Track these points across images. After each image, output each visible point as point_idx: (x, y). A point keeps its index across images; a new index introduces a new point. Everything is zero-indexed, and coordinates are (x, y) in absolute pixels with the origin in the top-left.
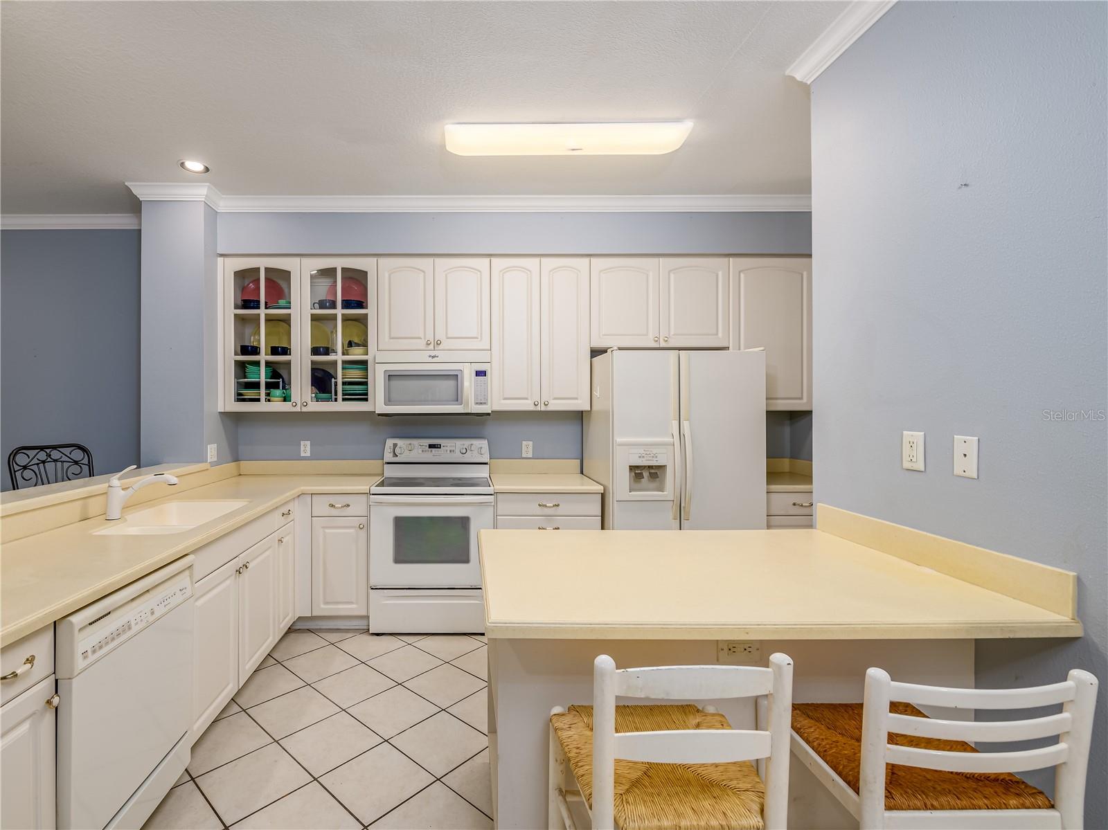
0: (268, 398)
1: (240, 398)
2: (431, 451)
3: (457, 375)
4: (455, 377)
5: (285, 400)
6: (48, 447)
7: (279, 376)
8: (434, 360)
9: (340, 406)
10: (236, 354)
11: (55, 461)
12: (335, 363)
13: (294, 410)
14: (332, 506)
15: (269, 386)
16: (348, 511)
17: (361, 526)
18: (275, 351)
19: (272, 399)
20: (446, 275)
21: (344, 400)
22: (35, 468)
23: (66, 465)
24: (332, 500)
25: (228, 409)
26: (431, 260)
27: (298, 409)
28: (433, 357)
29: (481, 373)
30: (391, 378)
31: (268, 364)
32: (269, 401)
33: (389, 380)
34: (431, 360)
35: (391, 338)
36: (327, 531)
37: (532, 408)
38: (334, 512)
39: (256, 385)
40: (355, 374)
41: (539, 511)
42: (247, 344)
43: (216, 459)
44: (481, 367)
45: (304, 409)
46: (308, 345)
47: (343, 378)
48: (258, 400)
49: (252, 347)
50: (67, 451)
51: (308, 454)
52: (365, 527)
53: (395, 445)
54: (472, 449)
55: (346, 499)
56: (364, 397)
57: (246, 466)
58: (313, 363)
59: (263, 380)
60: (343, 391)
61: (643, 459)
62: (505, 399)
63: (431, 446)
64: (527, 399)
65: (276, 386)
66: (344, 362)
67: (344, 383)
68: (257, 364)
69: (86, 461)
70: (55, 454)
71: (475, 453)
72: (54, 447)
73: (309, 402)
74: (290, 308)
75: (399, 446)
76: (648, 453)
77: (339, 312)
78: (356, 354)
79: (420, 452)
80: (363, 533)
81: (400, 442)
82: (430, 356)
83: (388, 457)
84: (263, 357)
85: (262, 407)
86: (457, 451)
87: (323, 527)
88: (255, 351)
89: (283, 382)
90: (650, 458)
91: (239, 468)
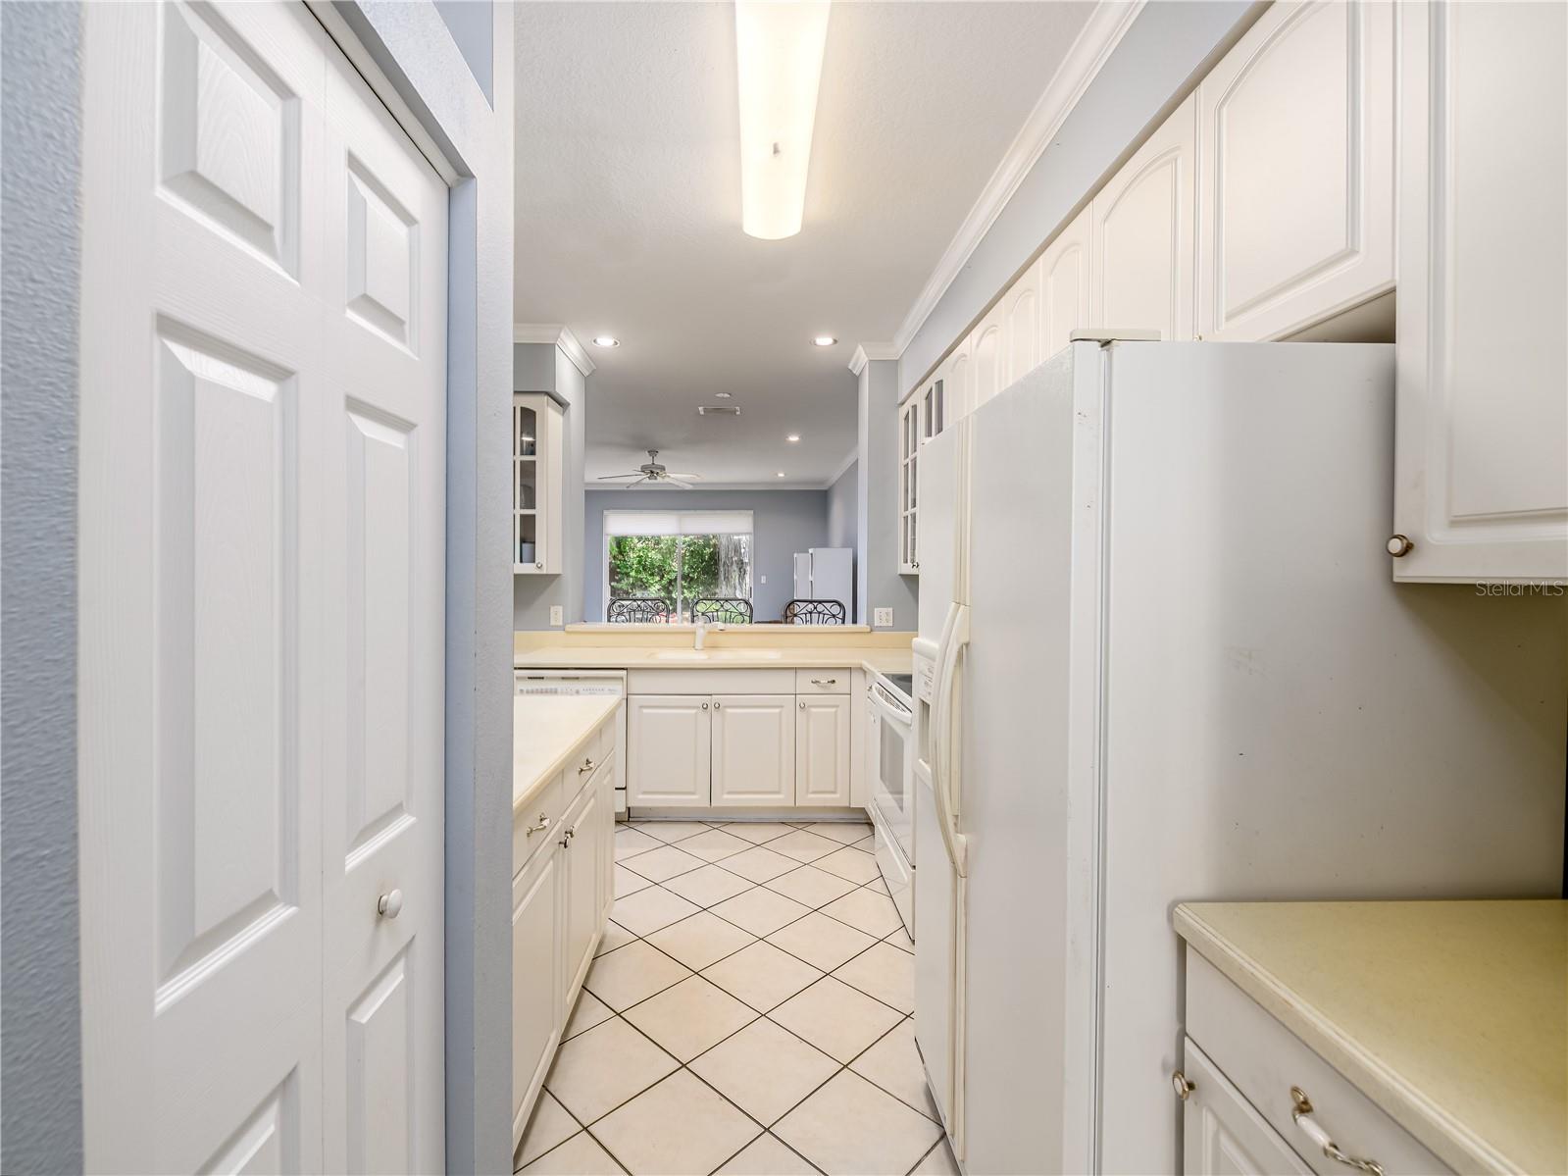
6: (815, 602)
11: (819, 613)
22: (803, 616)
23: (826, 617)
50: (828, 605)
69: (841, 616)
70: (820, 608)
72: (820, 602)
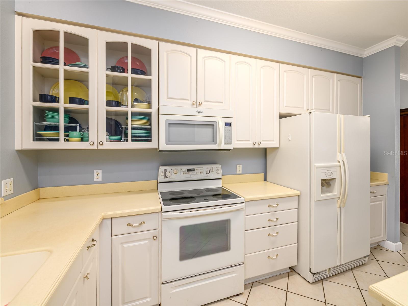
0: (67, 138)
1: (38, 138)
2: (189, 173)
3: (214, 125)
4: (213, 126)
5: (82, 140)
7: (76, 122)
8: (200, 114)
9: (130, 145)
10: (34, 100)
12: (126, 114)
13: (91, 147)
14: (130, 225)
15: (67, 129)
16: (144, 227)
17: (155, 238)
18: (72, 100)
19: (70, 139)
20: (204, 60)
21: (132, 140)
24: (130, 220)
25: (26, 147)
26: (195, 49)
27: (95, 147)
28: (199, 112)
29: (228, 125)
30: (171, 125)
31: (67, 111)
32: (68, 140)
33: (169, 127)
34: (197, 114)
35: (168, 98)
36: (125, 245)
37: (251, 146)
38: (131, 229)
39: (56, 128)
40: (141, 123)
41: (268, 209)
42: (46, 93)
43: (12, 192)
44: (228, 121)
45: (100, 147)
46: (103, 99)
47: (132, 125)
48: (58, 140)
49: (51, 96)
51: (100, 179)
52: (158, 238)
53: (166, 171)
54: (213, 171)
55: (141, 219)
56: (148, 138)
57: (44, 191)
58: (108, 113)
59: (62, 124)
60: (132, 134)
61: (327, 176)
62: (237, 141)
63: (189, 170)
64: (249, 141)
65: (74, 129)
66: (133, 114)
67: (133, 129)
68: (56, 111)
71: (215, 173)
73: (105, 142)
74: (88, 68)
75: (168, 171)
76: (329, 171)
77: (129, 75)
78: (142, 108)
79: (182, 174)
80: (156, 243)
81: (169, 168)
82: (197, 111)
83: (161, 178)
84: (62, 105)
85: (62, 145)
86: (204, 172)
87: (122, 243)
88: (55, 99)
89: (80, 126)
90: (330, 175)
91: (38, 194)
